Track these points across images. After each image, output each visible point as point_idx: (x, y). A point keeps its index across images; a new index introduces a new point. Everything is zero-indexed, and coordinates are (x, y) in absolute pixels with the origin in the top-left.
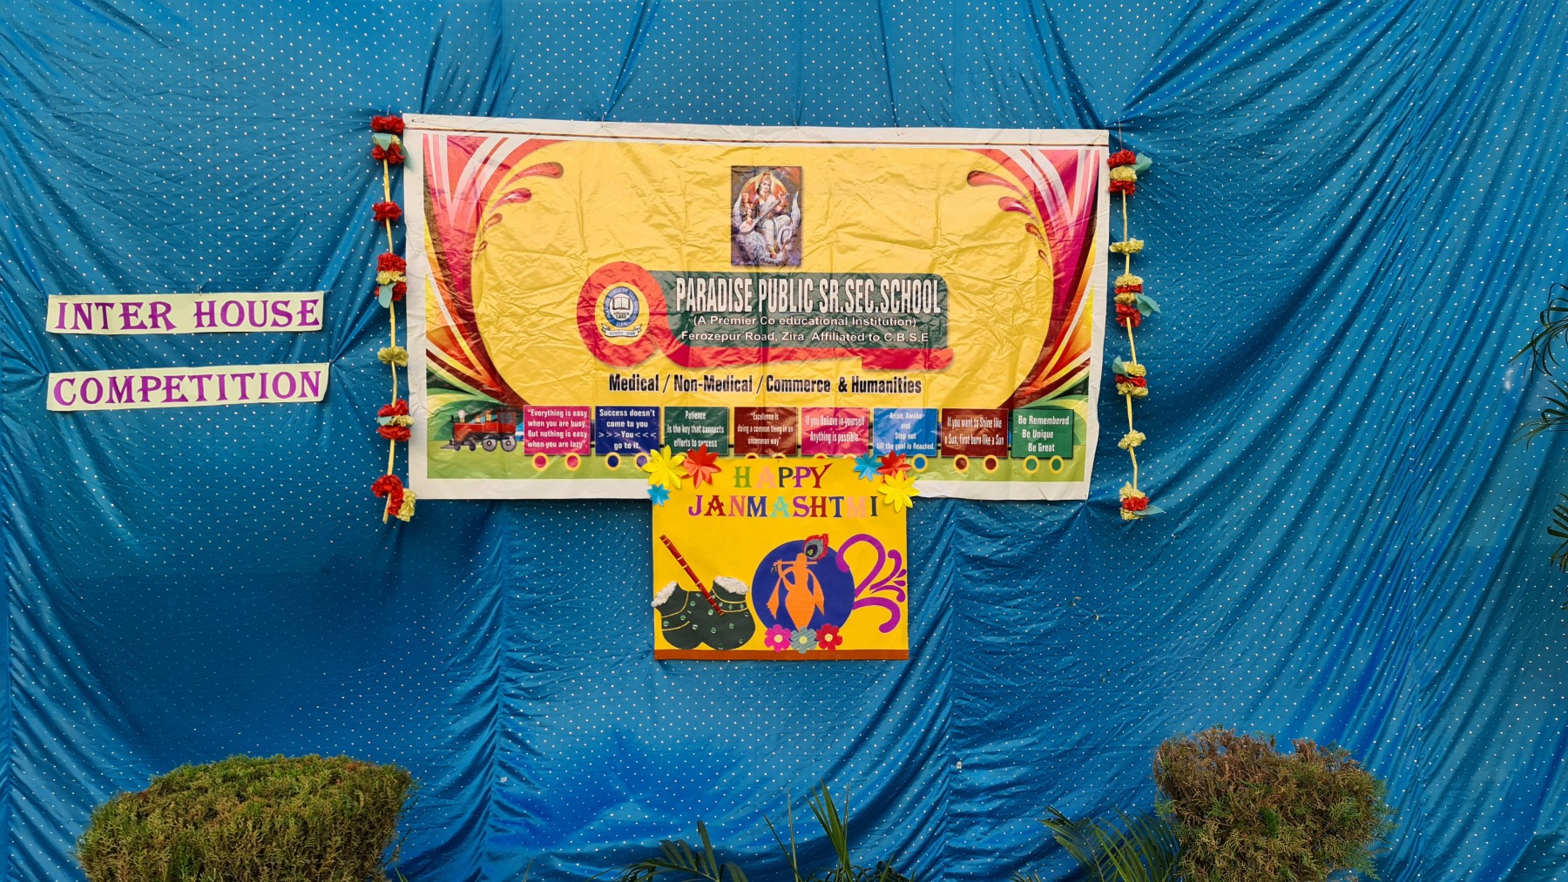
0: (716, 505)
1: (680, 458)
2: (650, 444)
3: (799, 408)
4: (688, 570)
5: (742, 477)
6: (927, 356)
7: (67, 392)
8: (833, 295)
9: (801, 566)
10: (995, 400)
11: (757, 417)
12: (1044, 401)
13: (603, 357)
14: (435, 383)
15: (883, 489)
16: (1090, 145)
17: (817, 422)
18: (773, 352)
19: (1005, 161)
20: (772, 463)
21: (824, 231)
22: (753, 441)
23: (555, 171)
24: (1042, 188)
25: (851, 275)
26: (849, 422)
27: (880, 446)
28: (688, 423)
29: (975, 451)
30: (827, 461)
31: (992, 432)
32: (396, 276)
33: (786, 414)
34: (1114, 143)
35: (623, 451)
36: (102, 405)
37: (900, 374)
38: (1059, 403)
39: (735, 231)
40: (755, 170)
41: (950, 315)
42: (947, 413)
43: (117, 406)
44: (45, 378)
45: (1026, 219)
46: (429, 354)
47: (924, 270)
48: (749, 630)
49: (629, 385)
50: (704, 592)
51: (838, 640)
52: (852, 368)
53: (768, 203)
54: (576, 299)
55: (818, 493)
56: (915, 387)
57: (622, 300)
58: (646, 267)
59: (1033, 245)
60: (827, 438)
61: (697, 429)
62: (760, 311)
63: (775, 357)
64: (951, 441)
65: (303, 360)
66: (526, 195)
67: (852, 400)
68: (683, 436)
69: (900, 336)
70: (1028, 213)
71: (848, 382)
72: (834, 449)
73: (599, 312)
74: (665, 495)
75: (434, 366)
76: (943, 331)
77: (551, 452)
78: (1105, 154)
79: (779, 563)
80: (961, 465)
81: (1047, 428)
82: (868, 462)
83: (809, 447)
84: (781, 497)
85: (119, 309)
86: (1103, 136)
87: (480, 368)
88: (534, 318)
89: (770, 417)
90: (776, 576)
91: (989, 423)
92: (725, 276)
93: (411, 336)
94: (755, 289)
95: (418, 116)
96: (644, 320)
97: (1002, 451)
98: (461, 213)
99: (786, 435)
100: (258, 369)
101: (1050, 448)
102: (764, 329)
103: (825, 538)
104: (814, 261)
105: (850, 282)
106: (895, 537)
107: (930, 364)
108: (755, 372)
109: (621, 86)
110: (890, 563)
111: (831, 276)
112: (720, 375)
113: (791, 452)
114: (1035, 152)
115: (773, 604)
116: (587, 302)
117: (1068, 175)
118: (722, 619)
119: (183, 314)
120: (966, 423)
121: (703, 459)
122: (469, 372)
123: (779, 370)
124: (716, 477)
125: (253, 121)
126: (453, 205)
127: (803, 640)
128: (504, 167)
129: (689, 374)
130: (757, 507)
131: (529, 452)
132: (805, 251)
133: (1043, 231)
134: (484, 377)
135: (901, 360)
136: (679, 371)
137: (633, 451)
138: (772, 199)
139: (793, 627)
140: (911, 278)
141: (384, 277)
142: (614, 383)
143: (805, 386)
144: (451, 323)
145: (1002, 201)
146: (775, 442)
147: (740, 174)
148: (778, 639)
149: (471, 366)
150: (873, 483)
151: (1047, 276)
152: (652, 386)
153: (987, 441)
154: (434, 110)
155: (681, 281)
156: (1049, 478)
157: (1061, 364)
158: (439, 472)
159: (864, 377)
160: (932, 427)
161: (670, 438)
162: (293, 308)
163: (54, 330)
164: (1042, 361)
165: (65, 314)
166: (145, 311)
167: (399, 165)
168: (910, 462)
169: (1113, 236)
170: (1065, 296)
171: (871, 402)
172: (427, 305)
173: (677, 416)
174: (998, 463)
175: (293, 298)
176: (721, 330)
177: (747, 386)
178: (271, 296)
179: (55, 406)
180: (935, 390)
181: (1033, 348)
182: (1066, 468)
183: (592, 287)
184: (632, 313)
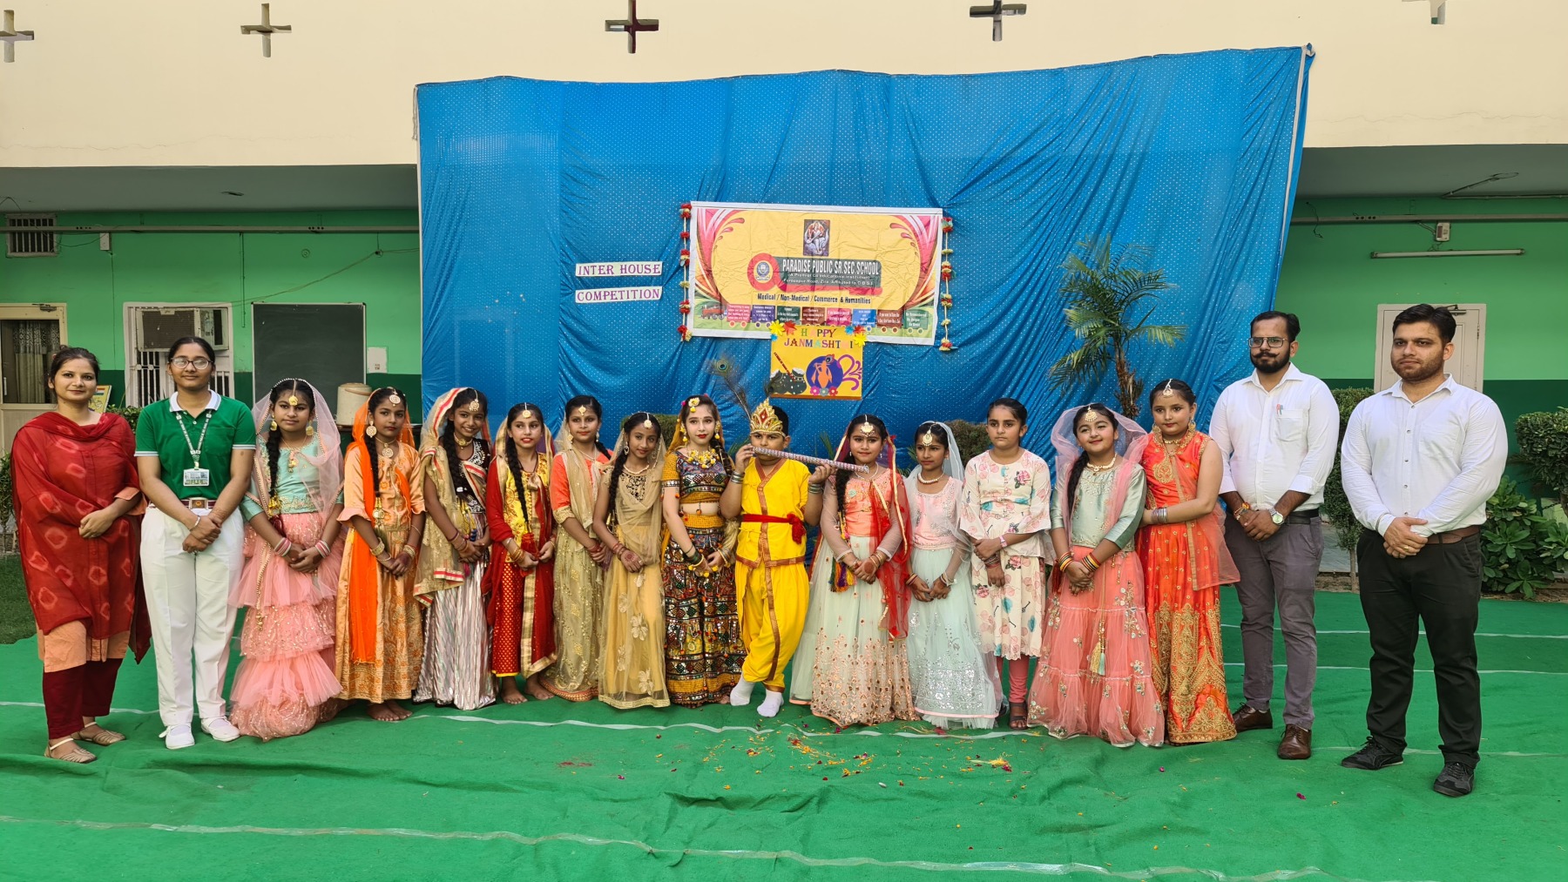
0: (794, 342)
1: (782, 324)
2: (771, 319)
3: (826, 307)
4: (783, 365)
5: (804, 332)
6: (873, 290)
7: (581, 296)
8: (840, 267)
9: (824, 365)
10: (898, 307)
11: (810, 311)
12: (917, 307)
13: (756, 287)
14: (697, 294)
15: (855, 338)
16: (936, 214)
17: (832, 313)
18: (816, 287)
19: (904, 219)
20: (812, 329)
21: (837, 244)
22: (809, 319)
23: (742, 221)
24: (917, 230)
25: (846, 260)
26: (844, 313)
27: (855, 323)
28: (785, 312)
29: (891, 325)
30: (835, 327)
31: (896, 319)
32: (686, 257)
33: (821, 310)
34: (944, 214)
35: (762, 321)
36: (592, 301)
37: (863, 297)
38: (921, 308)
39: (805, 243)
40: (813, 221)
41: (882, 275)
42: (879, 311)
43: (596, 301)
44: (574, 292)
45: (911, 241)
46: (697, 285)
47: (873, 259)
48: (804, 387)
49: (766, 297)
50: (789, 374)
51: (836, 392)
52: (846, 294)
53: (817, 233)
54: (747, 266)
55: (832, 339)
56: (868, 301)
57: (763, 267)
58: (773, 255)
59: (912, 250)
60: (836, 319)
61: (788, 314)
62: (813, 272)
63: (818, 289)
64: (881, 321)
65: (655, 285)
66: (731, 229)
67: (845, 305)
68: (783, 317)
69: (864, 283)
70: (911, 238)
71: (844, 299)
72: (839, 323)
73: (755, 271)
74: (776, 338)
75: (697, 289)
76: (879, 281)
77: (736, 321)
78: (941, 217)
79: (816, 364)
80: (884, 330)
81: (917, 317)
82: (850, 328)
83: (829, 322)
84: (818, 340)
85: (598, 268)
86: (940, 211)
87: (713, 290)
88: (733, 272)
89: (815, 311)
90: (815, 368)
91: (894, 315)
92: (801, 259)
93: (690, 277)
94: (811, 264)
95: (696, 202)
96: (771, 274)
97: (900, 326)
98: (709, 235)
99: (821, 317)
100: (640, 289)
101: (918, 325)
102: (813, 279)
103: (833, 355)
104: (832, 255)
105: (846, 262)
106: (859, 357)
107: (873, 293)
108: (809, 294)
109: (766, 190)
110: (856, 366)
111: (839, 260)
112: (797, 295)
113: (823, 324)
114: (915, 216)
115: (813, 379)
116: (751, 268)
117: (927, 225)
118: (795, 383)
119: (617, 269)
120: (887, 315)
121: (790, 326)
122: (709, 291)
123: (819, 294)
124: (795, 332)
125: (642, 204)
126: (706, 233)
127: (824, 392)
128: (724, 220)
129: (786, 294)
130: (809, 343)
131: (728, 321)
132: (830, 250)
133: (917, 245)
134: (714, 293)
135: (864, 291)
136: (783, 293)
137: (765, 321)
138: (819, 231)
139: (820, 387)
140: (868, 261)
141: (683, 257)
142: (759, 297)
143: (828, 300)
144: (704, 273)
145: (902, 234)
146: (817, 320)
147: (807, 223)
148: (815, 391)
149: (710, 289)
150: (852, 336)
151: (918, 261)
152: (773, 298)
153: (894, 322)
154: (704, 200)
155: (784, 260)
156: (917, 336)
157: (923, 294)
158: (697, 327)
159: (850, 297)
160: (873, 316)
161: (779, 317)
162: (652, 268)
163: (577, 274)
164: (916, 293)
165: (581, 270)
166: (605, 269)
167: (689, 219)
168: (865, 328)
169: (943, 247)
170: (925, 269)
171: (852, 306)
172: (696, 267)
173: (782, 309)
174: (898, 330)
175: (652, 264)
176: (798, 278)
177: (807, 299)
178: (645, 263)
179: (577, 301)
180: (875, 303)
181: (912, 288)
182: (925, 332)
183: (753, 262)
184: (766, 272)
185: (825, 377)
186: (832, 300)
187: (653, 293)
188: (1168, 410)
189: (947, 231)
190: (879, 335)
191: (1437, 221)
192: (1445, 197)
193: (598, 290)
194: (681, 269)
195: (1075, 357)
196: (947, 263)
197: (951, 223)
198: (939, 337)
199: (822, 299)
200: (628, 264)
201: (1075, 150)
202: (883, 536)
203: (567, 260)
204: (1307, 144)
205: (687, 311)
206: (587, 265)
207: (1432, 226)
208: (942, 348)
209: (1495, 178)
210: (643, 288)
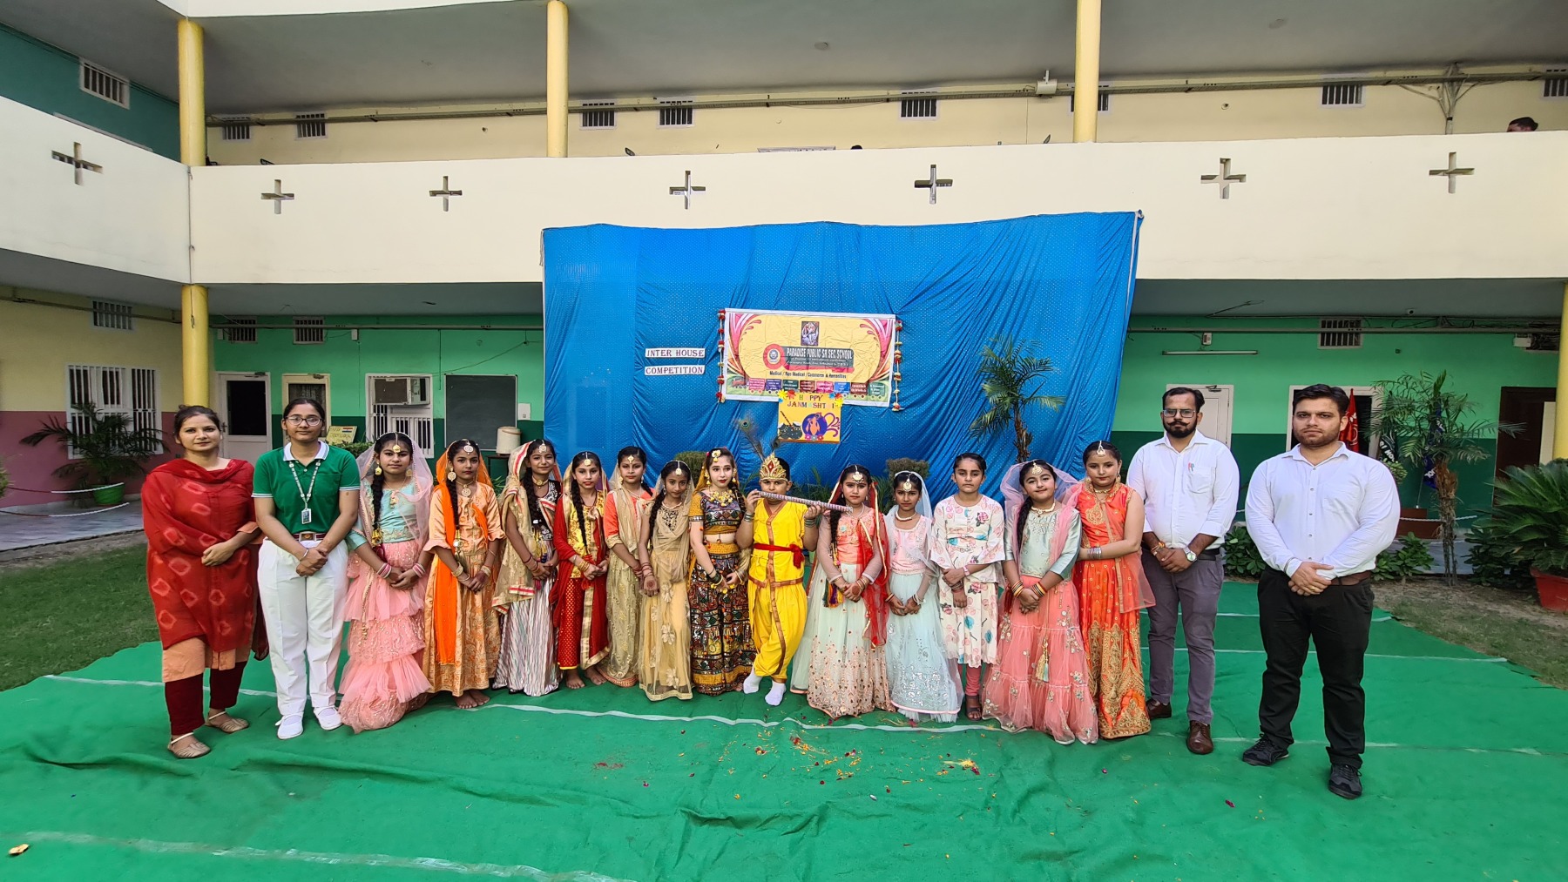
0: (794, 404)
1: (786, 392)
2: (778, 388)
3: (816, 380)
4: (787, 419)
5: (801, 397)
6: (848, 369)
7: (649, 371)
8: (825, 353)
9: (814, 419)
10: (865, 381)
11: (805, 383)
12: (877, 381)
13: (769, 367)
14: (729, 371)
15: (835, 402)
16: (891, 318)
17: (820, 384)
18: (810, 367)
19: (869, 321)
20: (806, 395)
22: (804, 388)
23: (760, 322)
24: (878, 329)
25: (830, 348)
26: (828, 385)
27: (835, 391)
28: (788, 383)
29: (860, 393)
30: (822, 394)
31: (863, 389)
32: (722, 345)
33: (813, 382)
34: (897, 318)
35: (772, 390)
36: (656, 374)
37: (841, 373)
38: (881, 382)
39: (802, 337)
40: (807, 322)
41: (854, 359)
42: (852, 383)
43: (659, 374)
44: (644, 368)
45: (874, 336)
46: (729, 365)
47: (848, 348)
48: (801, 434)
49: (776, 373)
50: (790, 425)
51: (822, 438)
52: (829, 372)
54: (763, 353)
55: (820, 402)
56: (845, 377)
57: (774, 353)
58: (780, 345)
59: (875, 343)
60: (822, 388)
61: (790, 385)
62: (807, 357)
64: (853, 390)
65: (699, 364)
66: (753, 328)
67: (829, 379)
68: (787, 387)
69: (842, 364)
70: (874, 334)
71: (828, 375)
72: (824, 391)
73: (768, 356)
74: (782, 401)
75: (729, 367)
76: (852, 363)
77: (755, 389)
78: (894, 320)
79: (809, 419)
80: (855, 396)
81: (877, 388)
82: (832, 395)
83: (818, 390)
84: (810, 403)
85: (661, 351)
86: (894, 316)
87: (740, 368)
88: (753, 357)
89: (808, 383)
90: (808, 422)
91: (862, 386)
93: (724, 359)
94: (806, 351)
95: (729, 309)
96: (779, 358)
97: (866, 393)
98: (737, 332)
99: (812, 387)
100: (689, 366)
101: (878, 393)
103: (821, 413)
105: (829, 350)
106: (838, 414)
107: (848, 372)
108: (805, 372)
109: (776, 302)
110: (836, 420)
111: (825, 349)
112: (797, 372)
113: (814, 392)
114: (877, 320)
115: (807, 429)
116: (765, 354)
117: (885, 326)
118: (795, 432)
119: (674, 353)
120: (857, 386)
121: (791, 393)
123: (811, 372)
124: (795, 397)
126: (736, 329)
127: (814, 437)
128: (748, 321)
129: (789, 372)
130: (804, 405)
131: (750, 389)
132: (819, 341)
133: (878, 339)
134: (740, 371)
135: (842, 370)
136: (786, 371)
137: (775, 390)
138: (811, 329)
139: (812, 434)
140: (845, 349)
141: (720, 346)
142: (771, 373)
143: (818, 375)
144: (734, 358)
145: (868, 332)
146: (809, 389)
147: (804, 323)
148: (808, 437)
149: (737, 368)
150: (833, 400)
151: (879, 350)
152: (780, 374)
153: (861, 390)
154: (734, 308)
155: (788, 349)
156: (878, 401)
157: (881, 373)
158: (729, 393)
159: (832, 374)
160: (848, 387)
161: (784, 387)
162: (698, 352)
163: (646, 356)
164: (877, 371)
165: (649, 353)
166: (666, 352)
167: (724, 320)
168: (842, 395)
169: (896, 341)
170: (883, 355)
171: (833, 380)
172: (728, 353)
173: (786, 381)
174: (865, 396)
175: (698, 350)
176: (797, 361)
177: (804, 375)
178: (693, 349)
179: (646, 374)
180: (849, 378)
181: (874, 368)
182: (883, 398)
183: (767, 349)
184: (776, 356)
185: (815, 428)
186: (820, 375)
187: (699, 369)
188: (1101, 466)
189: (899, 330)
190: (852, 399)
191: (1204, 332)
192: (1209, 316)
193: (660, 367)
194: (718, 355)
195: (988, 416)
196: (898, 351)
197: (901, 325)
198: (892, 402)
199: (813, 375)
200: (682, 349)
201: (985, 277)
202: (867, 563)
203: (639, 346)
204: (1137, 277)
205: (722, 382)
206: (653, 349)
207: (1200, 335)
208: (894, 409)
209: (1248, 304)
210: (692, 366)
